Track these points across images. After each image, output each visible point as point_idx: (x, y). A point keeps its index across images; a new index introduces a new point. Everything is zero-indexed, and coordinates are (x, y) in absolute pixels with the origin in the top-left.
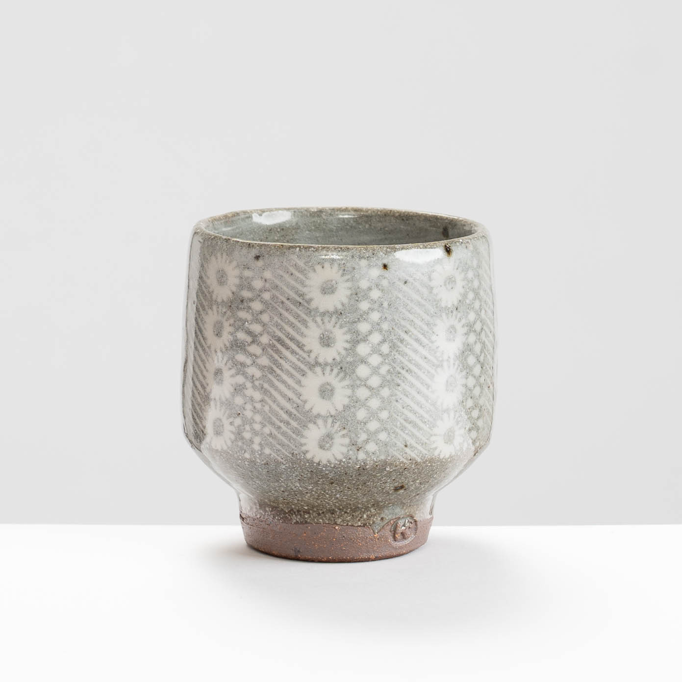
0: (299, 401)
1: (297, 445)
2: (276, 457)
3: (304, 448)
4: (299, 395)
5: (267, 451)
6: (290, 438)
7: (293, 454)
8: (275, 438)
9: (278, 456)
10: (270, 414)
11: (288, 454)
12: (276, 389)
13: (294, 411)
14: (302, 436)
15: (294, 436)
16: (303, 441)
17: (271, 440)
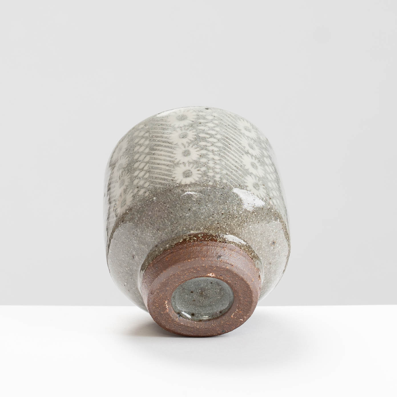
0: (241, 164)
1: (242, 181)
2: (230, 185)
3: (246, 184)
4: (242, 162)
5: (225, 181)
6: (238, 178)
7: (240, 185)
8: (230, 176)
9: (231, 184)
10: (226, 166)
11: (237, 185)
12: (228, 156)
13: (239, 167)
14: (245, 179)
15: (241, 177)
16: (245, 181)
17: (227, 176)
